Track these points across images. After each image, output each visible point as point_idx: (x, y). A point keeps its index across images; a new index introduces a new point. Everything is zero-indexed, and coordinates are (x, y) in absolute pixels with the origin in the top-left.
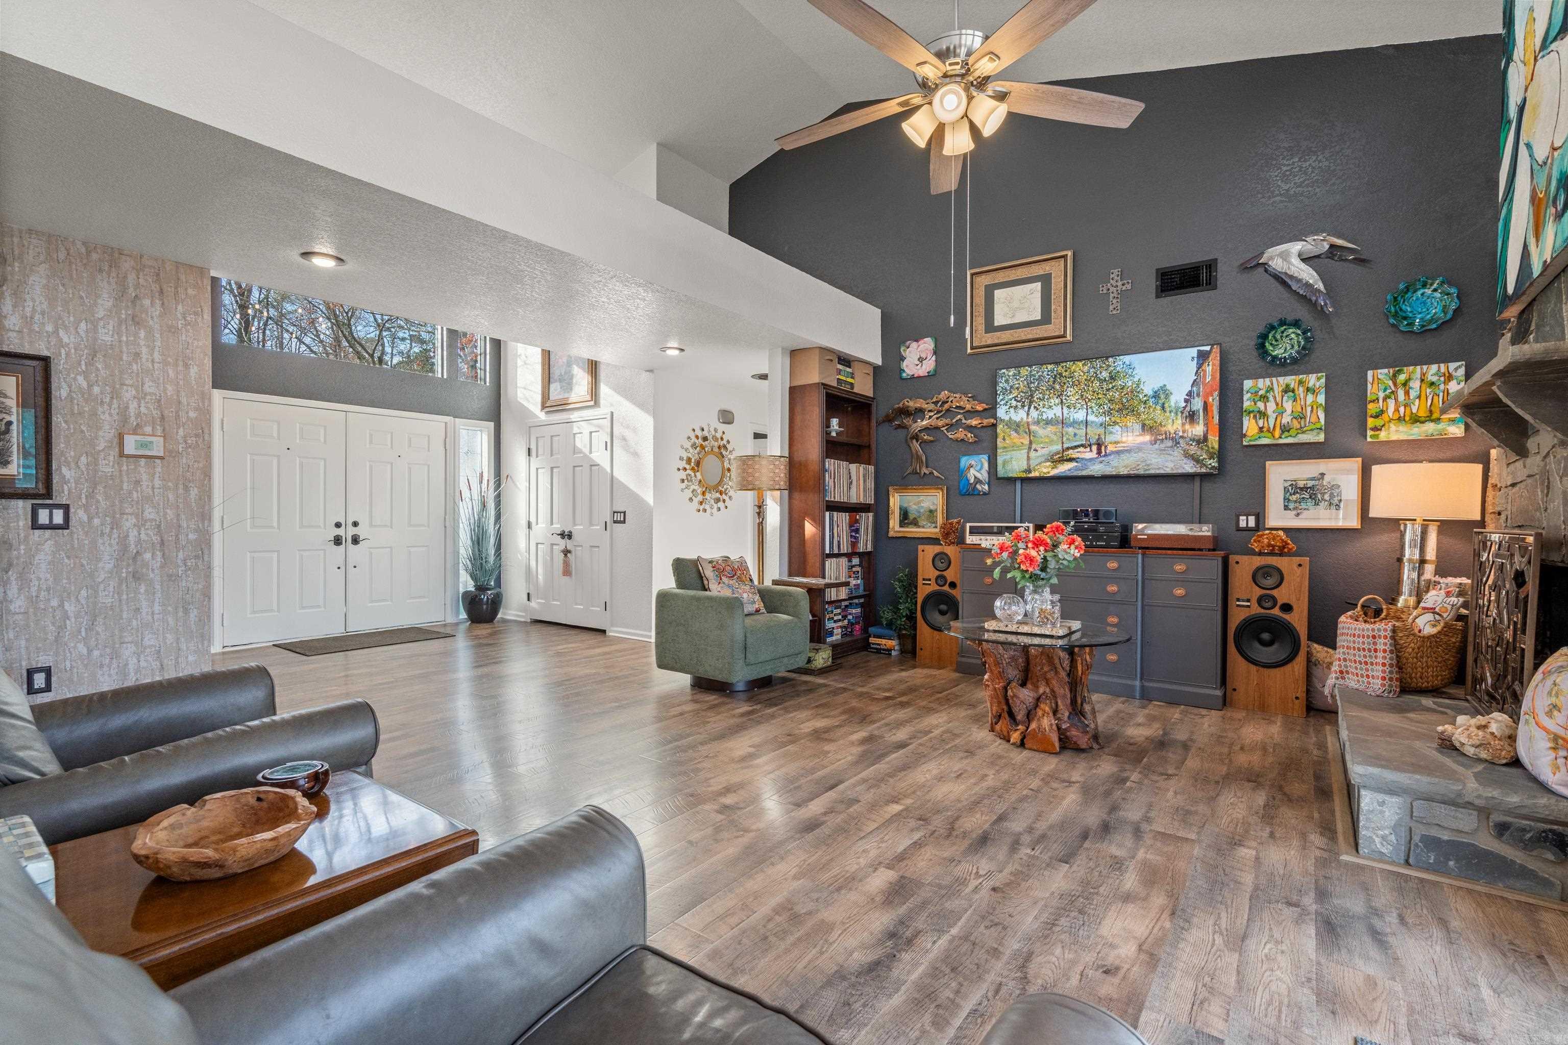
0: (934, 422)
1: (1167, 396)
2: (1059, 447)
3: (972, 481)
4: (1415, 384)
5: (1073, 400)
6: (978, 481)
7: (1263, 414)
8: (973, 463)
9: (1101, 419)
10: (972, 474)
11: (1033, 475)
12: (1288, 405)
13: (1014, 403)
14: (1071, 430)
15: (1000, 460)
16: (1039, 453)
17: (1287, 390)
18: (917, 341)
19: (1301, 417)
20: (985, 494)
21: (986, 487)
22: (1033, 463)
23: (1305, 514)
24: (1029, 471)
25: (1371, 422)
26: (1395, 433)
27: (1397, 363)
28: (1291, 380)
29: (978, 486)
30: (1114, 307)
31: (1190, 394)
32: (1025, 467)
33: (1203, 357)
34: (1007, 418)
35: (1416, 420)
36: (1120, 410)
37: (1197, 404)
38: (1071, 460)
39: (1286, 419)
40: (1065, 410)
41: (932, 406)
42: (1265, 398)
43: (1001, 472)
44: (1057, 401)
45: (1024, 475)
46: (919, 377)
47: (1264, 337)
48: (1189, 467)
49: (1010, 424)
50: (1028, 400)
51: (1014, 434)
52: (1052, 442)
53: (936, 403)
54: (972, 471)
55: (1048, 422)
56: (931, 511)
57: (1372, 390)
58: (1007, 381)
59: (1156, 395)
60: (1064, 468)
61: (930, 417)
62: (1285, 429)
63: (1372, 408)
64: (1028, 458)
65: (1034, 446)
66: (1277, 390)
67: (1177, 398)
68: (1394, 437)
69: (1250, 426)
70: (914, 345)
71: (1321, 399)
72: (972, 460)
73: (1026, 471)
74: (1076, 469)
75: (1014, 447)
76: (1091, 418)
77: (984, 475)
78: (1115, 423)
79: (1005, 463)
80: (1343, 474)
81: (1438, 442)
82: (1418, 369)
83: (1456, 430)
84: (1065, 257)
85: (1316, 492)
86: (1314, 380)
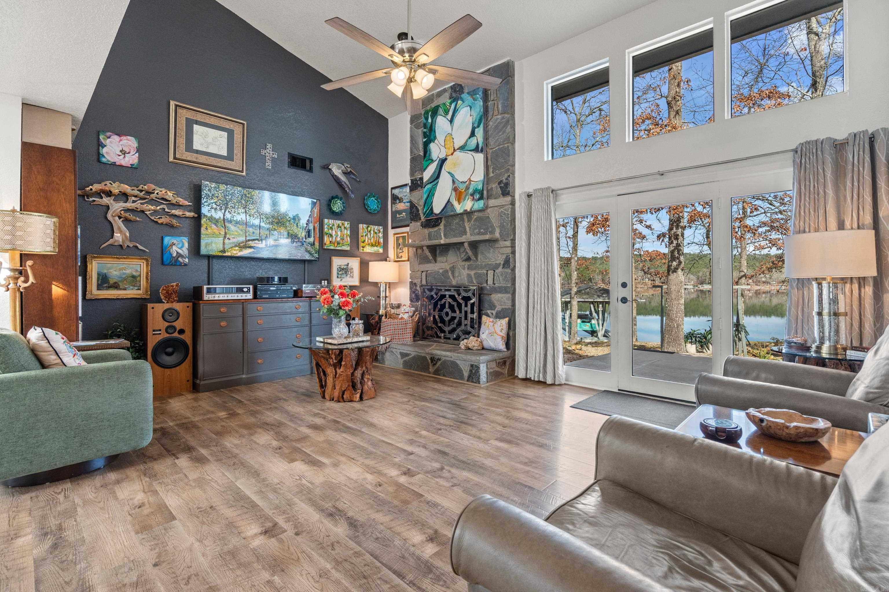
0: (138, 205)
1: (299, 220)
2: (243, 239)
3: (175, 255)
4: (372, 232)
5: (253, 212)
6: (179, 255)
7: (331, 236)
8: (175, 242)
9: (268, 226)
10: (174, 250)
11: (227, 254)
12: (339, 233)
13: (214, 206)
14: (251, 229)
15: (203, 243)
16: (231, 241)
17: (339, 227)
18: (119, 135)
19: (343, 239)
20: (186, 265)
21: (187, 260)
22: (227, 247)
23: (344, 280)
24: (224, 251)
25: (362, 244)
26: (368, 249)
27: (369, 223)
28: (339, 222)
29: (180, 259)
30: (269, 165)
31: (308, 221)
32: (222, 249)
33: (314, 204)
34: (209, 215)
35: (372, 245)
36: (277, 223)
37: (311, 227)
38: (251, 247)
39: (339, 239)
40: (248, 217)
41: (136, 192)
42: (331, 228)
43: (204, 251)
44: (243, 211)
45: (221, 254)
46: (121, 166)
47: (330, 201)
49: (211, 219)
50: (225, 205)
51: (214, 226)
52: (239, 235)
53: (141, 191)
54: (174, 248)
55: (237, 223)
56: (134, 277)
57: (361, 231)
58: (209, 190)
59: (294, 218)
60: (246, 252)
61: (134, 202)
62: (338, 243)
63: (361, 239)
64: (224, 244)
65: (228, 236)
66: (336, 226)
67: (303, 222)
68: (369, 251)
69: (326, 239)
70: (115, 138)
71: (349, 232)
72: (174, 240)
73: (221, 251)
74: (253, 252)
75: (214, 235)
76: (263, 224)
77: (185, 251)
78: (275, 229)
79: (207, 245)
80: (354, 264)
81: (376, 254)
82: (372, 227)
83: (381, 250)
84: (243, 124)
85: (345, 271)
86: (347, 224)
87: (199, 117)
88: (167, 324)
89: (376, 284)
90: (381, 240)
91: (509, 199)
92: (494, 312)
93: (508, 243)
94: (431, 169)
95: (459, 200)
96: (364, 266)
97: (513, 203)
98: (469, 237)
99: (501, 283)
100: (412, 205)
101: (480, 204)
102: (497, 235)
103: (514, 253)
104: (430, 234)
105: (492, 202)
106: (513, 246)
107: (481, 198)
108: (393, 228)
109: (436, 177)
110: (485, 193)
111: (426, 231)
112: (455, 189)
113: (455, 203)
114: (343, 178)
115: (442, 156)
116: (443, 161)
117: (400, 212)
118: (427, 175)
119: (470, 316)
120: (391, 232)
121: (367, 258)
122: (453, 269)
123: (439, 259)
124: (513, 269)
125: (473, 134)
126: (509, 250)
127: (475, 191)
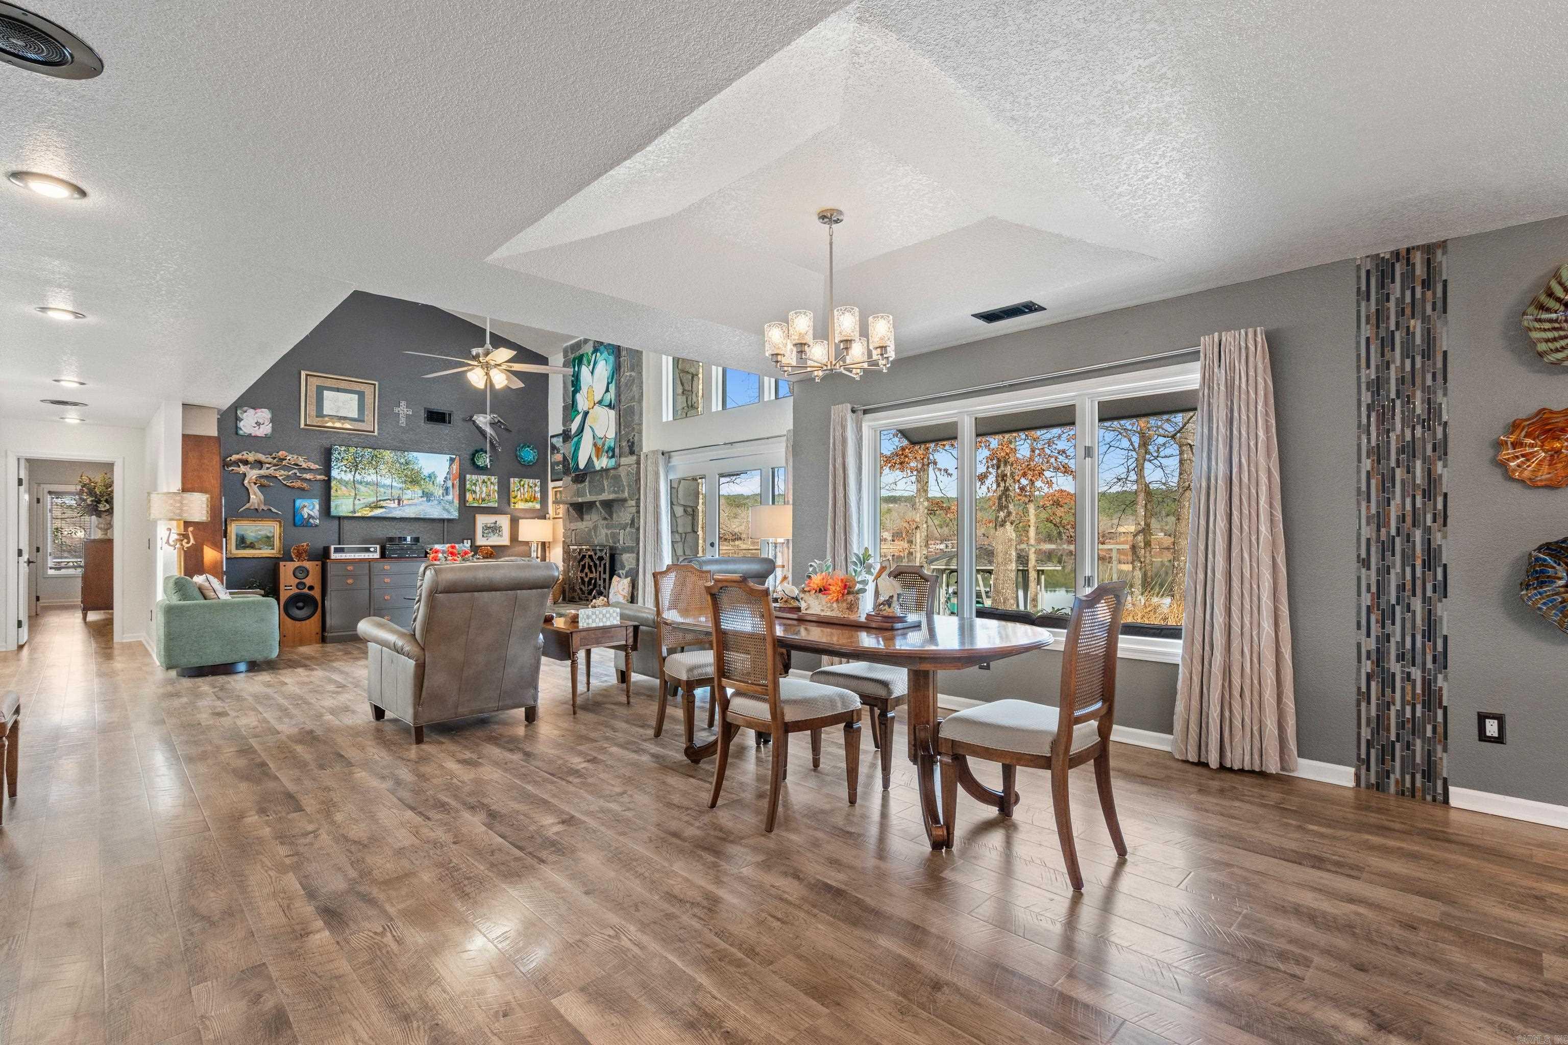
0: (271, 471)
1: (435, 478)
2: (375, 499)
3: (306, 516)
4: (526, 486)
5: (384, 472)
6: (310, 516)
7: (475, 492)
8: (306, 504)
9: (401, 485)
10: (305, 512)
11: (357, 515)
12: (484, 489)
13: (344, 469)
14: (382, 490)
15: (333, 504)
16: (362, 501)
17: (484, 482)
18: (254, 408)
19: (489, 495)
20: (316, 526)
21: (318, 521)
22: (357, 508)
23: (490, 539)
24: (354, 512)
25: (512, 500)
26: (521, 505)
27: (522, 476)
28: (485, 477)
29: (311, 520)
30: (403, 421)
31: (446, 478)
32: (351, 509)
33: (452, 460)
34: (339, 477)
35: (526, 501)
36: (411, 482)
37: (449, 484)
38: (382, 507)
39: (483, 495)
40: (379, 477)
41: (270, 460)
42: (475, 484)
43: (334, 512)
44: (374, 471)
45: (351, 515)
46: (256, 437)
47: (474, 455)
48: (446, 516)
49: (340, 481)
50: (355, 466)
51: (343, 488)
52: (370, 495)
53: (274, 458)
54: (305, 510)
55: (367, 483)
56: (268, 537)
57: (512, 486)
58: (339, 454)
59: (430, 477)
60: (377, 512)
61: (268, 468)
62: (483, 500)
63: (513, 494)
64: (354, 504)
65: (358, 497)
66: (480, 481)
67: (440, 479)
68: (520, 507)
69: (469, 497)
70: (251, 411)
71: (496, 488)
72: (306, 502)
73: (352, 512)
74: (386, 513)
75: (344, 496)
76: (394, 484)
77: (316, 512)
78: (408, 488)
79: (336, 506)
80: (504, 522)
81: (532, 510)
82: (527, 480)
83: (538, 506)
84: (374, 385)
85: (494, 529)
86: (494, 479)
87: (328, 383)
88: (298, 581)
89: (527, 543)
90: (538, 495)
91: (635, 458)
92: (624, 572)
93: (633, 503)
94: (578, 419)
95: (598, 457)
96: (514, 522)
97: (638, 463)
98: (606, 496)
99: (630, 543)
100: (565, 458)
101: (612, 462)
102: (626, 494)
103: (638, 512)
104: (578, 490)
105: (623, 461)
106: (638, 506)
107: (613, 456)
108: (552, 481)
109: (581, 429)
110: (617, 451)
111: (575, 486)
112: (595, 445)
113: (595, 459)
114: (489, 430)
115: (586, 409)
116: (586, 414)
117: (558, 463)
118: (574, 427)
119: (603, 576)
120: (551, 485)
121: (519, 515)
122: (595, 528)
123: (585, 517)
124: (638, 529)
125: (607, 390)
126: (634, 510)
127: (609, 448)
